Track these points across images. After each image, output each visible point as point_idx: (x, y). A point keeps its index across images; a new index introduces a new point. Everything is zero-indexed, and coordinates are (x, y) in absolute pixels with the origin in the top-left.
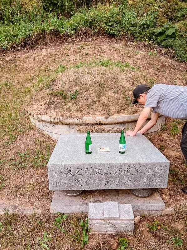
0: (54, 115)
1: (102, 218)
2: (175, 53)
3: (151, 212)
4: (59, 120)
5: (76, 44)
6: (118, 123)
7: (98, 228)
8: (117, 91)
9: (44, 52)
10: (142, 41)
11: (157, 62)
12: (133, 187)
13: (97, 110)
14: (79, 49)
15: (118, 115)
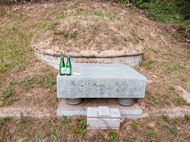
0: (57, 49)
1: (97, 116)
2: (149, 14)
3: (132, 116)
4: (61, 53)
5: (72, 1)
6: (107, 57)
7: (94, 124)
8: (108, 33)
9: (45, 6)
10: (125, 3)
11: (136, 19)
12: (120, 97)
13: (91, 46)
14: (75, 5)
15: (108, 50)
